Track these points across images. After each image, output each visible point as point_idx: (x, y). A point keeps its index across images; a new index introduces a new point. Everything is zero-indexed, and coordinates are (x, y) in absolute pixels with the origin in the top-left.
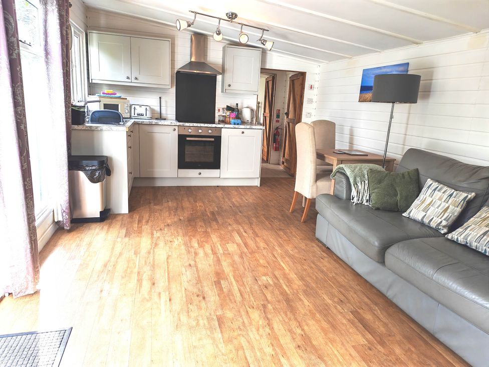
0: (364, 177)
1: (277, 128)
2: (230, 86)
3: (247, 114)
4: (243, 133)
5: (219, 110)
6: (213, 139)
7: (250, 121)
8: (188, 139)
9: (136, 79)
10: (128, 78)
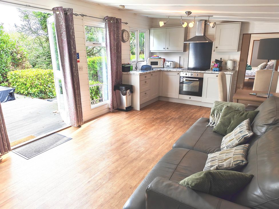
0: (221, 111)
2: (217, 47)
4: (217, 76)
5: (213, 62)
6: (198, 80)
7: (231, 69)
9: (167, 48)
10: (164, 48)
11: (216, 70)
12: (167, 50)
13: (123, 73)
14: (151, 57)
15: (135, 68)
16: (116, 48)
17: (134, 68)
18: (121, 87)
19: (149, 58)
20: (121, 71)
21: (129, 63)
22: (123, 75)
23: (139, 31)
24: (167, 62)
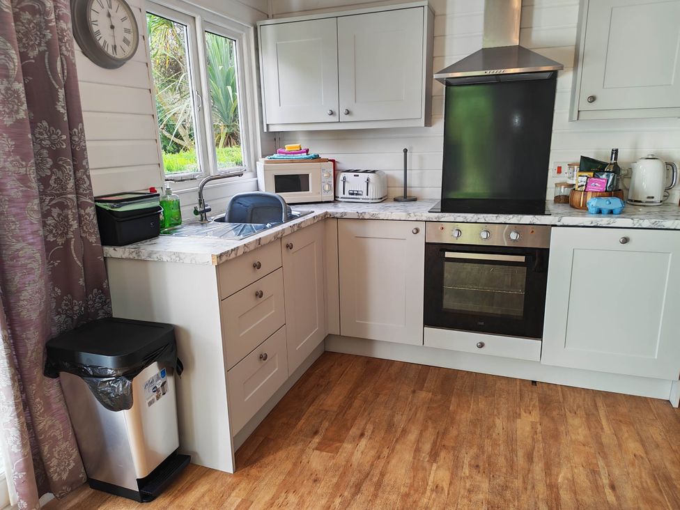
2: (592, 99)
3: (648, 179)
5: (559, 170)
6: (522, 259)
7: (658, 198)
8: (448, 255)
9: (348, 113)
10: (332, 113)
11: (611, 207)
12: (348, 118)
13: (110, 251)
14: (275, 156)
15: (196, 212)
16: (19, 86)
17: (187, 213)
18: (87, 358)
19: (267, 159)
20: (94, 239)
21: (152, 190)
22: (110, 264)
23: (202, 27)
24: (350, 176)
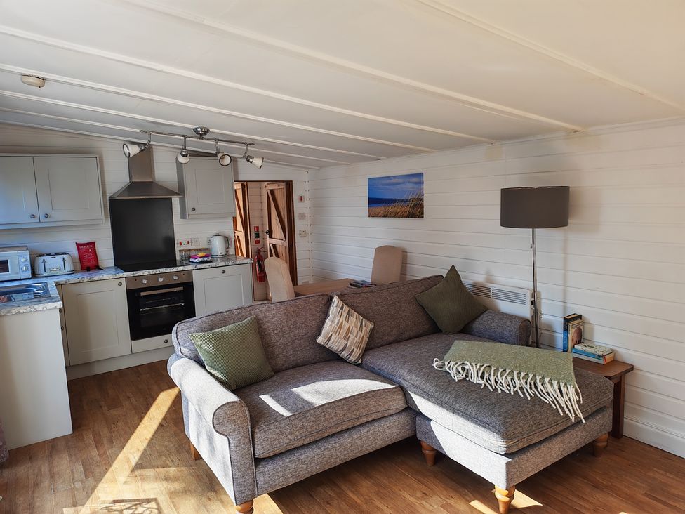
1: (259, 251)
2: (194, 210)
3: (217, 246)
4: (224, 272)
5: (180, 243)
6: (181, 288)
8: (142, 294)
9: (48, 216)
10: (34, 217)
12: (48, 220)
24: (50, 258)
